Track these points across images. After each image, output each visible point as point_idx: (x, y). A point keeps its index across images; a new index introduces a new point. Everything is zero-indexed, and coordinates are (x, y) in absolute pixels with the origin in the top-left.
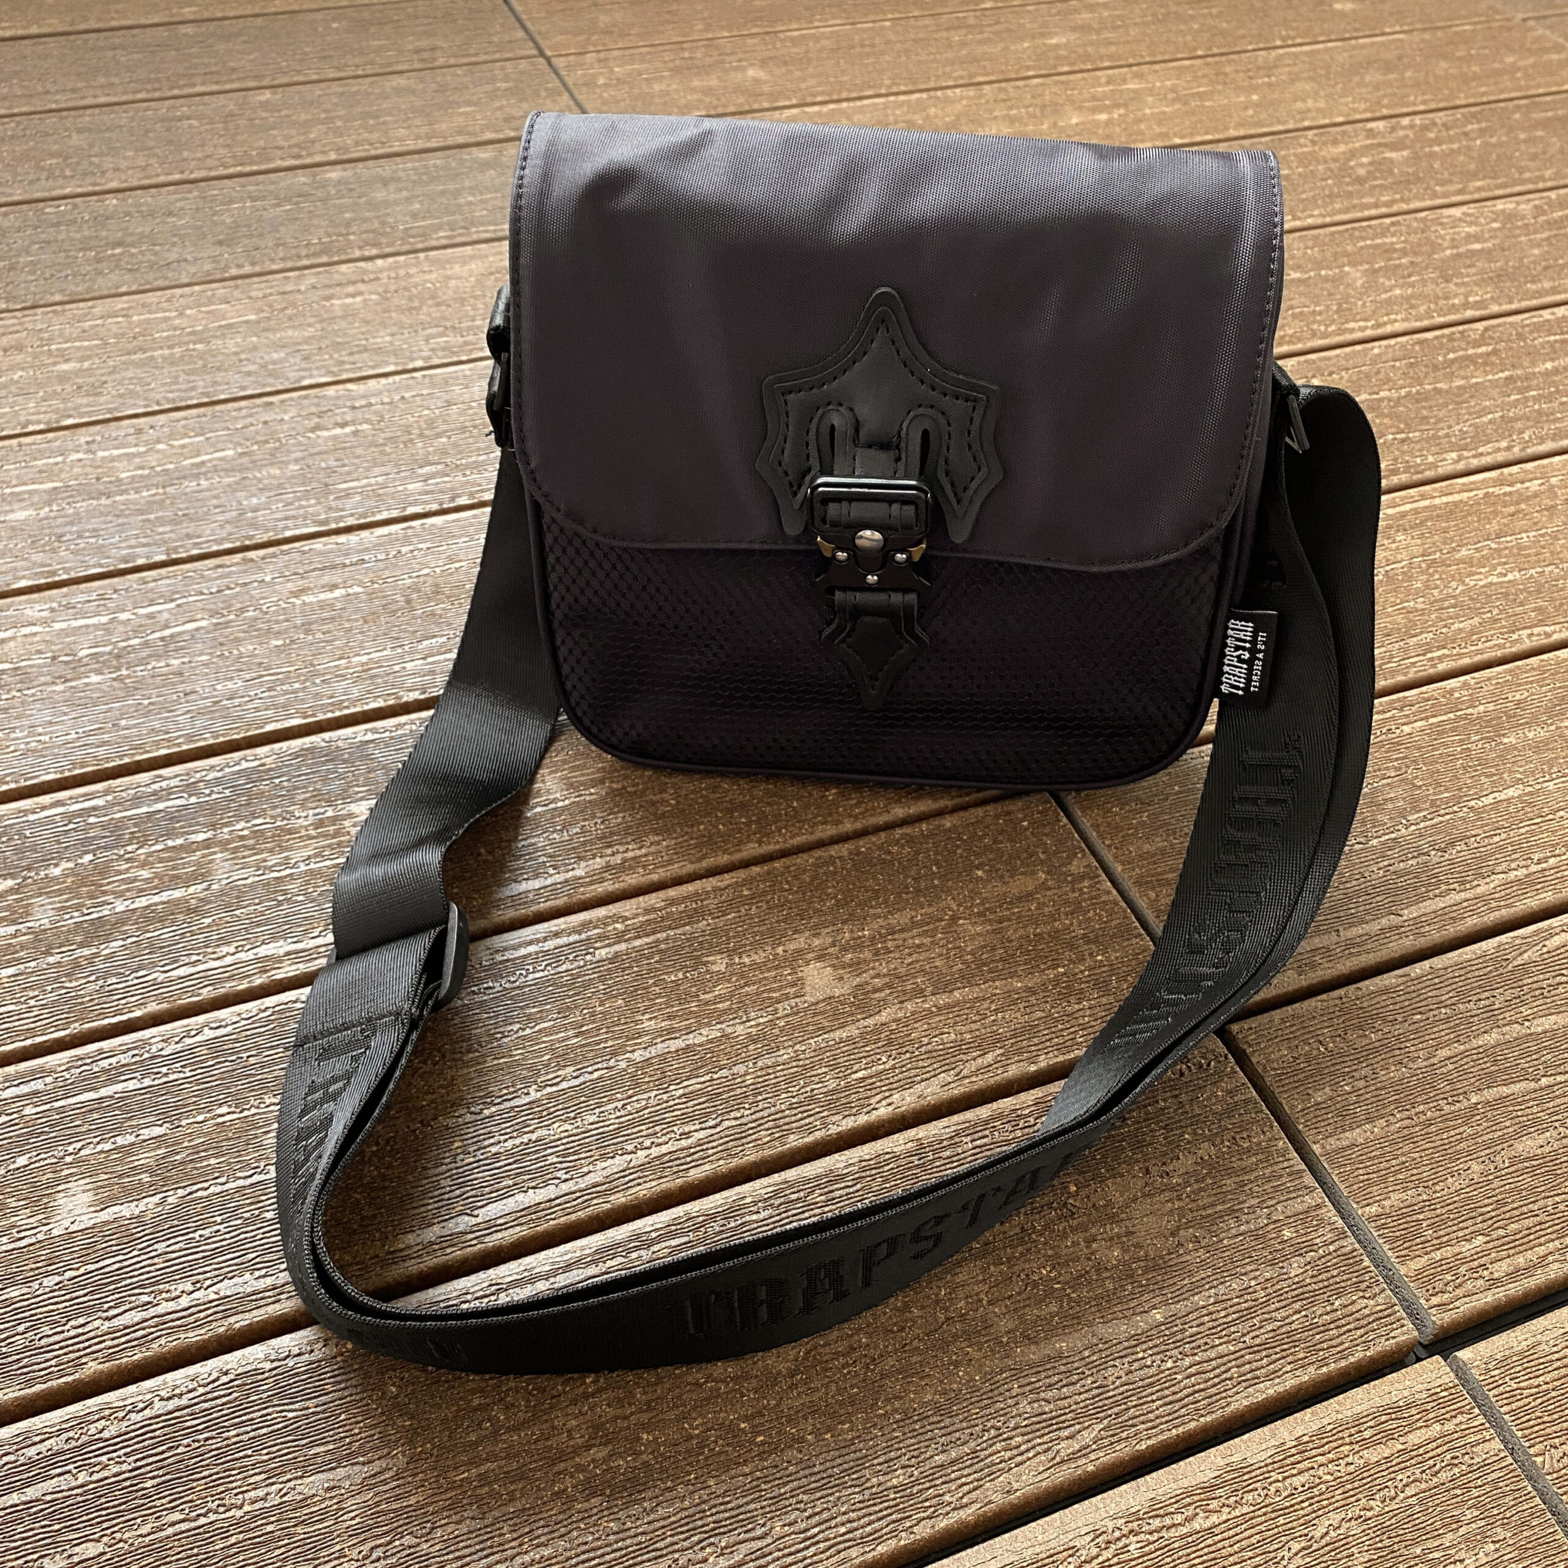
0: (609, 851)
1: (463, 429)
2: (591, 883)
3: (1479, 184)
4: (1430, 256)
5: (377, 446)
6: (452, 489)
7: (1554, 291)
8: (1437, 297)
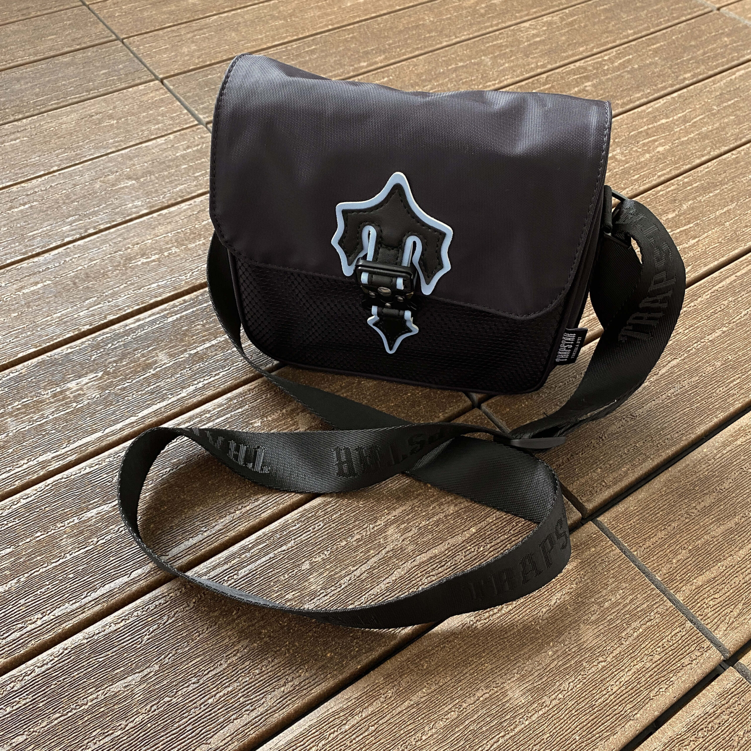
0: (196, 382)
1: (84, 197)
2: (190, 398)
3: (534, 10)
4: (518, 46)
5: (43, 212)
6: (85, 226)
7: (573, 55)
8: (524, 65)
